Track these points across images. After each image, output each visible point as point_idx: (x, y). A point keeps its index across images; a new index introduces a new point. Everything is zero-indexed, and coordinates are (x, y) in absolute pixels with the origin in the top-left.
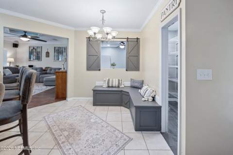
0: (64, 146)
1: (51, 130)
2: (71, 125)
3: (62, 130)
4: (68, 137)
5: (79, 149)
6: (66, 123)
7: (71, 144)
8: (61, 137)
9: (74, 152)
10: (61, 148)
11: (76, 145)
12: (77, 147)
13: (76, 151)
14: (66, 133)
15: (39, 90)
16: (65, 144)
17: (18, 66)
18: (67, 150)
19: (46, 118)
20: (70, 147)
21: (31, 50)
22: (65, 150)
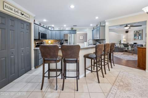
0: (115, 86)
1: (117, 78)
2: (129, 83)
3: (121, 81)
4: (120, 85)
5: (119, 94)
6: (127, 80)
7: (118, 89)
8: (118, 83)
9: (115, 92)
10: (113, 85)
11: (120, 91)
12: (119, 92)
13: (117, 93)
14: (122, 84)
15: (133, 58)
16: (116, 86)
17: (128, 43)
18: (114, 89)
19: (121, 72)
20: (117, 89)
21: (135, 33)
22: (113, 88)
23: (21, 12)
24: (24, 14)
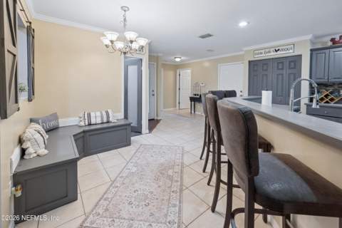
23: (274, 49)
24: (280, 48)
